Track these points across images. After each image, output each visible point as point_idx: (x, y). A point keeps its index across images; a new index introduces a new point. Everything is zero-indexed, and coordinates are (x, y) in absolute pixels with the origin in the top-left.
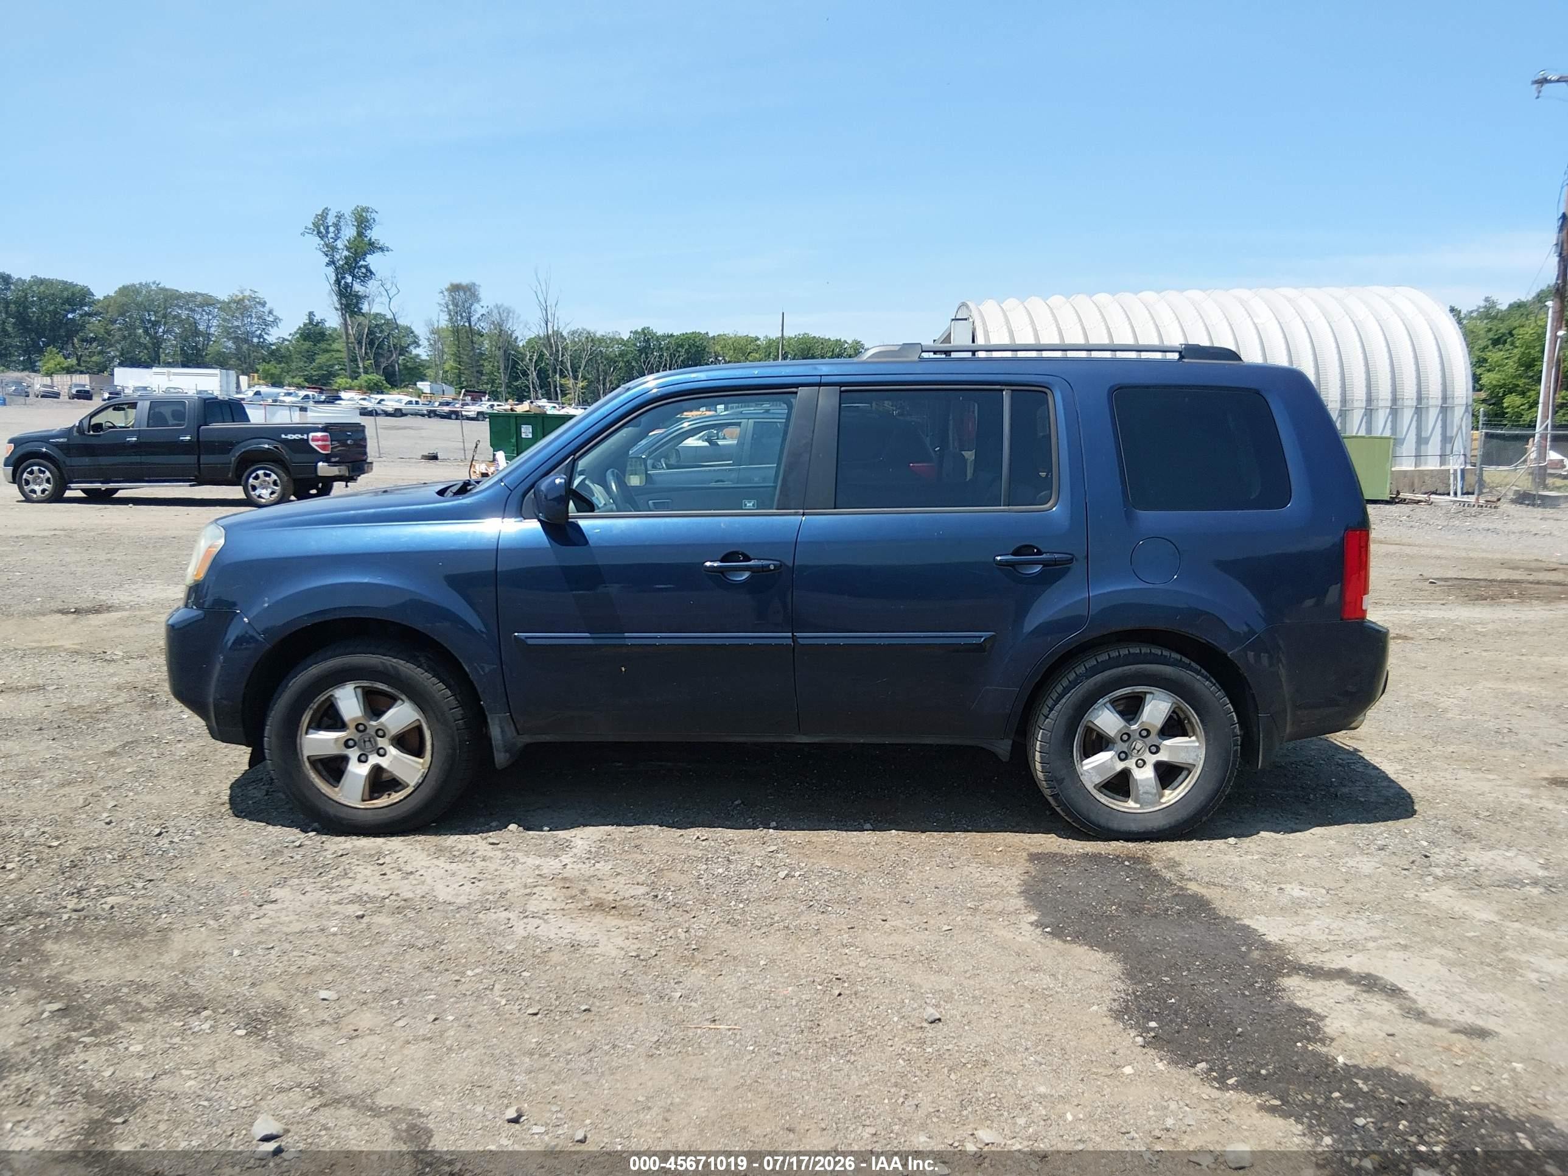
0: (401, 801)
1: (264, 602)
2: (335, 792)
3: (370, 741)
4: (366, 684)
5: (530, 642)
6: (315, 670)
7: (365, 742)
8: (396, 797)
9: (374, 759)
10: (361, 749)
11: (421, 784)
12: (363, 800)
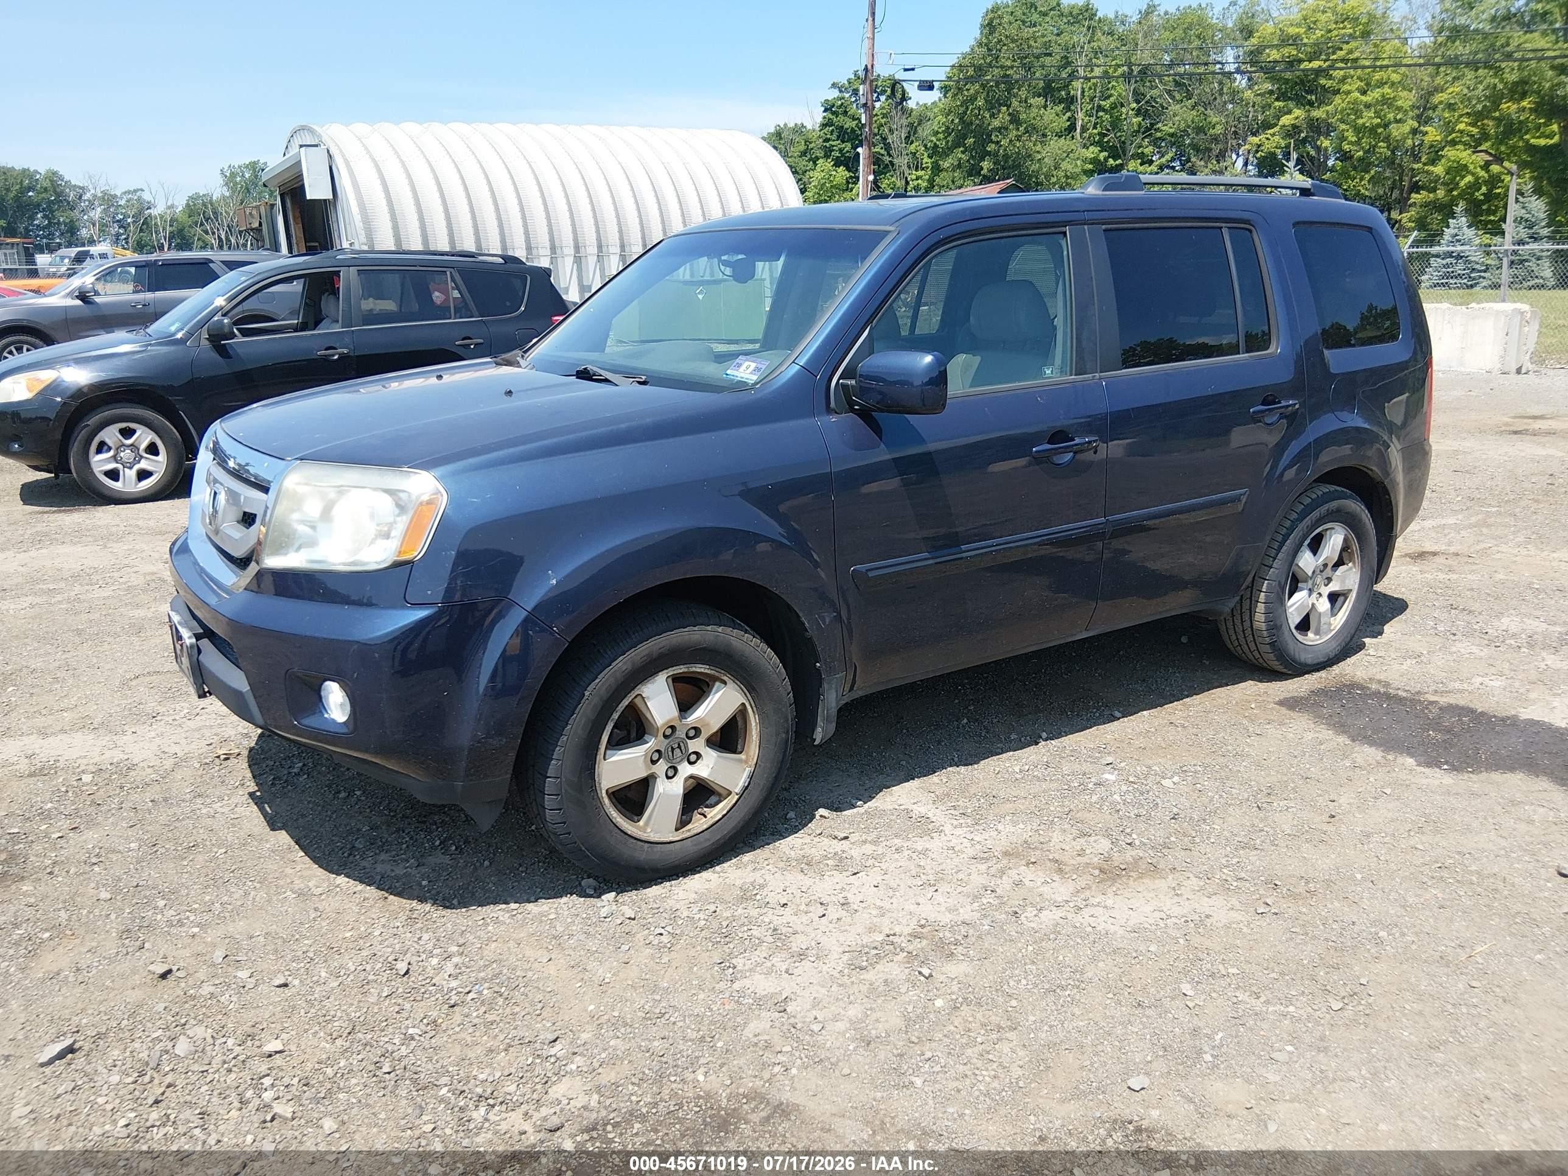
0: (724, 816)
1: (549, 579)
2: (639, 828)
3: (679, 747)
4: (680, 669)
5: (871, 574)
6: (622, 664)
7: (673, 749)
8: (715, 813)
9: (686, 770)
10: (668, 760)
11: (747, 788)
12: (677, 830)
